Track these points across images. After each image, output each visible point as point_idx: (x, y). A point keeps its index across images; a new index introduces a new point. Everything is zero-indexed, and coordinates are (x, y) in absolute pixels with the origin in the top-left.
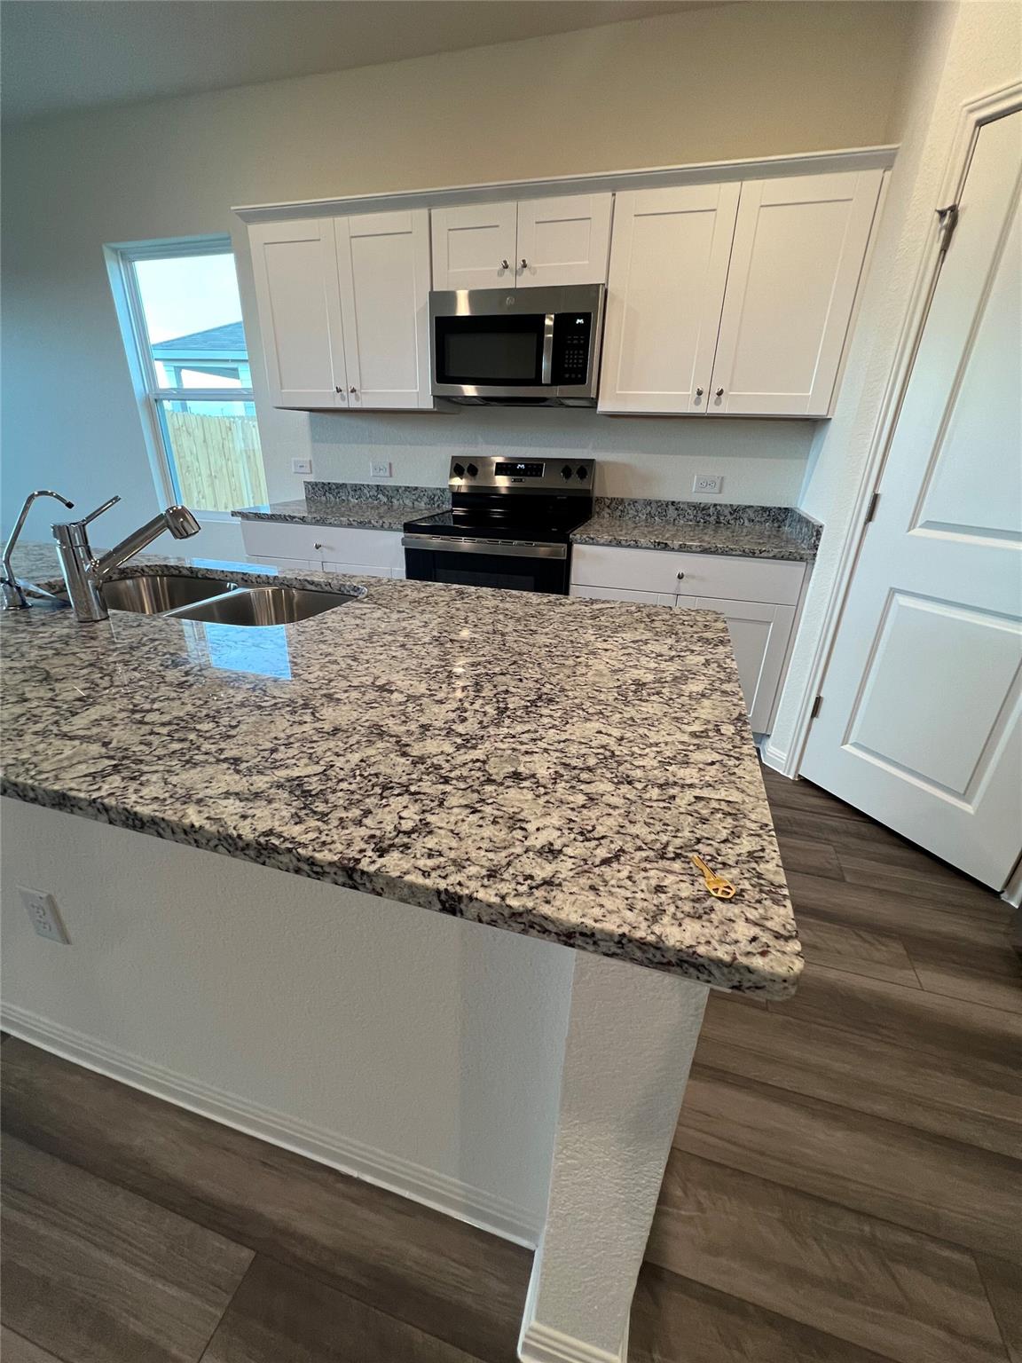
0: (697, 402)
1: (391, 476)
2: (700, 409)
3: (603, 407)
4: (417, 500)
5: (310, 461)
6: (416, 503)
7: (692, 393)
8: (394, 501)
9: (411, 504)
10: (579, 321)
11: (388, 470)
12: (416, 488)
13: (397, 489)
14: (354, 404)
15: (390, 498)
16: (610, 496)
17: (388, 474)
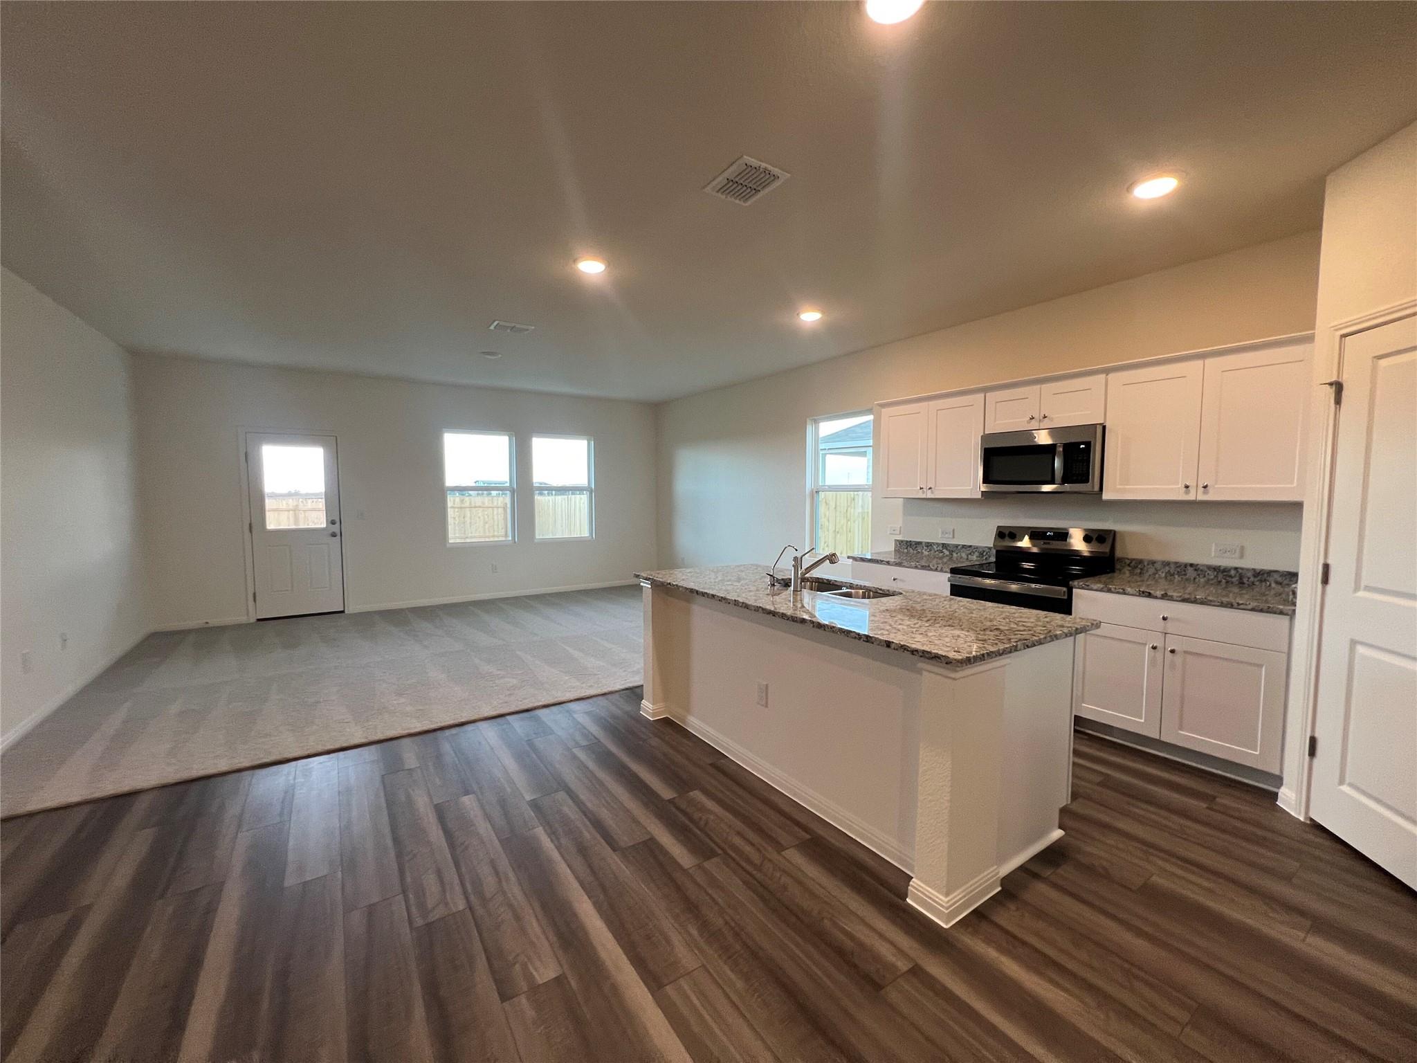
0: (1187, 493)
1: (954, 537)
2: (1191, 497)
3: (1106, 496)
4: (970, 554)
5: (900, 528)
6: (969, 556)
7: (1181, 486)
8: (955, 555)
9: (966, 557)
10: (1082, 446)
11: (952, 533)
12: (970, 546)
13: (957, 546)
14: (930, 495)
15: (951, 552)
16: (1130, 557)
17: (951, 536)
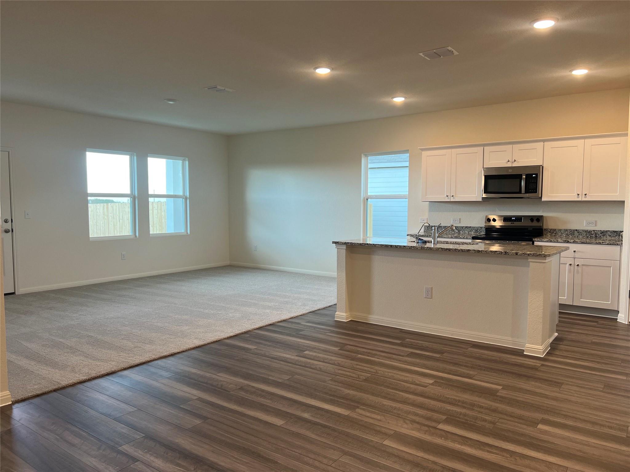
0: (578, 197)
1: (460, 223)
2: (580, 199)
3: (543, 199)
4: (470, 231)
5: (427, 218)
7: (576, 194)
8: (461, 232)
9: (468, 233)
10: (534, 176)
12: (470, 227)
13: (462, 227)
14: (452, 200)
15: (459, 231)
16: (550, 228)
